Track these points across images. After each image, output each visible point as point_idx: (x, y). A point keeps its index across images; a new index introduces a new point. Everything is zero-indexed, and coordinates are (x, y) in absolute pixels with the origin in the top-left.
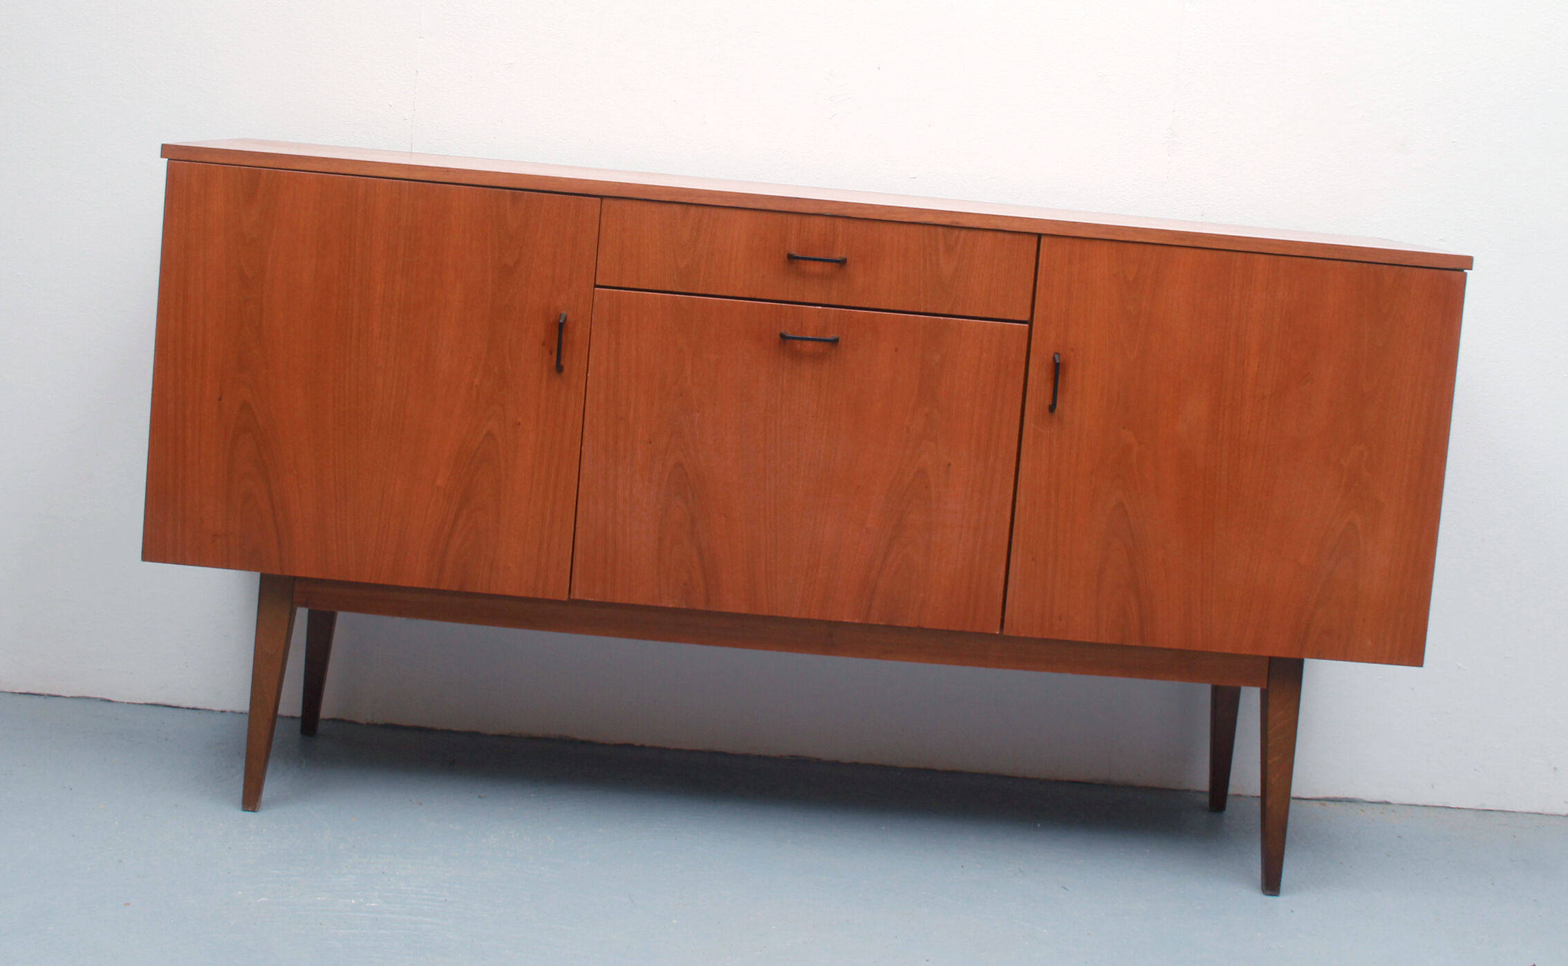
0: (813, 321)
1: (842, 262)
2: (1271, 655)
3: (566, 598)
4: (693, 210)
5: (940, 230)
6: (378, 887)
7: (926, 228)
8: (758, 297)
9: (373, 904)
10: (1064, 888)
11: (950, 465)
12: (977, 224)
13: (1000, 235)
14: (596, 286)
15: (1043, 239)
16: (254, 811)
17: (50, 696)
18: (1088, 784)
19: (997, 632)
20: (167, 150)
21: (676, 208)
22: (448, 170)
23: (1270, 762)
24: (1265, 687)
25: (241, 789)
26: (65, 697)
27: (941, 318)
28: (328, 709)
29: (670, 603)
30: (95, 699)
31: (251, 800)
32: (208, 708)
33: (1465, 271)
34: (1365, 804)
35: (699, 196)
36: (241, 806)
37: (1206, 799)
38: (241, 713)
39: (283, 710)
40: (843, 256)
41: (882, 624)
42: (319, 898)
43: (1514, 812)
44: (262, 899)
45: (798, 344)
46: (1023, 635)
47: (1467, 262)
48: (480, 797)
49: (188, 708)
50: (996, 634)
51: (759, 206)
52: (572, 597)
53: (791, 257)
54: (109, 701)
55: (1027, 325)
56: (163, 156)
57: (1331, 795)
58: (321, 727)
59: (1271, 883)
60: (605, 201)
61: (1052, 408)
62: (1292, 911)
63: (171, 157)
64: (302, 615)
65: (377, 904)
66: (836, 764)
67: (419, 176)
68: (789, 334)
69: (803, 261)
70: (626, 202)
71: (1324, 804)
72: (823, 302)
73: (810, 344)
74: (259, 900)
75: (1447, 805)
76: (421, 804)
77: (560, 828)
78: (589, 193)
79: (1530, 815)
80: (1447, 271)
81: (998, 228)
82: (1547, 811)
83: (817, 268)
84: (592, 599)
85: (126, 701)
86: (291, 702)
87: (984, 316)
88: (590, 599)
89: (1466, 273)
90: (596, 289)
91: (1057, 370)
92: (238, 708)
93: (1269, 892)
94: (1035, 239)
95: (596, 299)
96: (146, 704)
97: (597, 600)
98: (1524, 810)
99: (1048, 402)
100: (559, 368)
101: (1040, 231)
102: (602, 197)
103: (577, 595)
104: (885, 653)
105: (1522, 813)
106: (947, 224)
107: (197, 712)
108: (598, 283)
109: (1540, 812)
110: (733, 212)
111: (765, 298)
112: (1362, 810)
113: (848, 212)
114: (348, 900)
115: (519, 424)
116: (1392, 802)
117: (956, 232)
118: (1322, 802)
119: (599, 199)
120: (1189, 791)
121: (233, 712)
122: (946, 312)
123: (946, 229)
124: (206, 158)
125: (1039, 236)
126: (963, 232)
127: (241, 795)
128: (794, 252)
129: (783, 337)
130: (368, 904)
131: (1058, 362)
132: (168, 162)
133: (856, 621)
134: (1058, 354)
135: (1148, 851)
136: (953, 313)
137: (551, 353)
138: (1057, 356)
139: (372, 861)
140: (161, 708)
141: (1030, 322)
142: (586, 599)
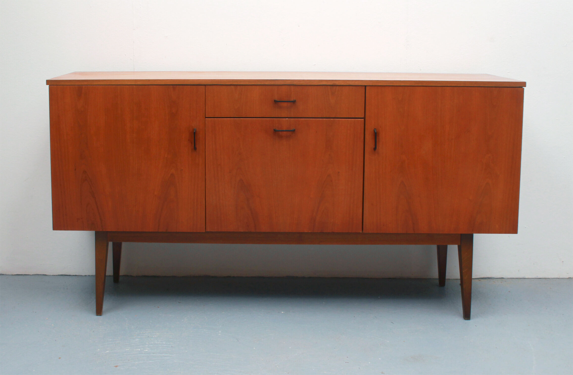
0: (285, 124)
1: (294, 102)
2: (461, 233)
3: (204, 232)
4: (239, 87)
5: (329, 87)
6: (147, 343)
7: (324, 87)
8: (265, 117)
9: (146, 350)
10: (392, 323)
11: (339, 172)
12: (343, 84)
13: (351, 87)
14: (206, 118)
15: (367, 87)
16: (100, 315)
17: (25, 275)
18: (395, 279)
19: (361, 232)
20: (48, 82)
21: (233, 87)
22: (149, 80)
23: (463, 271)
24: (460, 244)
25: (95, 307)
26: (30, 275)
27: (332, 119)
28: (122, 272)
29: (241, 230)
30: (41, 275)
31: (99, 312)
32: (80, 275)
33: (523, 87)
34: (495, 279)
35: (241, 82)
36: (95, 314)
37: (438, 282)
38: (92, 276)
39: (107, 274)
40: (295, 99)
41: (319, 232)
42: (127, 349)
43: (549, 278)
44: (107, 352)
45: (281, 133)
46: (371, 232)
47: (524, 84)
48: (179, 303)
49: (73, 275)
50: (360, 233)
51: (262, 84)
52: (206, 231)
53: (276, 102)
54: (46, 275)
55: (363, 119)
56: (47, 84)
57: (482, 276)
58: (121, 279)
59: (467, 315)
60: (207, 87)
61: (375, 149)
62: (476, 326)
63: (50, 84)
64: (111, 244)
65: (148, 350)
66: (303, 278)
67: (139, 83)
68: (277, 129)
69: (280, 103)
70: (214, 86)
71: (480, 280)
72: (288, 117)
73: (285, 132)
74: (106, 352)
75: (524, 277)
76: (159, 308)
77: (209, 313)
78: (201, 84)
79: (555, 279)
80: (517, 88)
81: (350, 85)
82: (561, 277)
83: (285, 104)
84: (214, 231)
85: (51, 275)
86: (110, 271)
87: (347, 117)
88: (213, 231)
89: (524, 88)
90: (206, 119)
91: (376, 135)
92: (91, 274)
93: (466, 319)
94: (364, 87)
95: (206, 122)
96: (59, 275)
97: (216, 231)
98: (553, 277)
99: (373, 147)
100: (195, 149)
101: (366, 85)
102: (205, 85)
103: (208, 230)
104: (320, 242)
105: (552, 278)
106: (331, 84)
107: (77, 277)
108: (206, 117)
109: (559, 278)
110: (253, 87)
111: (267, 117)
112: (494, 282)
113: (295, 83)
114: (137, 349)
115: (182, 170)
116: (505, 278)
117: (335, 87)
118: (479, 279)
119: (204, 86)
120: (430, 279)
121: (89, 276)
122: (334, 116)
123: (331, 87)
124: (63, 83)
125: (365, 86)
126: (337, 87)
127: (95, 309)
128: (276, 99)
129: (275, 130)
130: (144, 350)
131: (376, 132)
132: (49, 86)
133: (310, 232)
134: (375, 129)
135: (420, 305)
136: (336, 117)
137: (192, 143)
138: (375, 130)
139: (144, 332)
140: (64, 276)
141: (364, 118)
142: (212, 231)
